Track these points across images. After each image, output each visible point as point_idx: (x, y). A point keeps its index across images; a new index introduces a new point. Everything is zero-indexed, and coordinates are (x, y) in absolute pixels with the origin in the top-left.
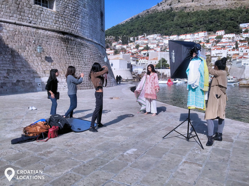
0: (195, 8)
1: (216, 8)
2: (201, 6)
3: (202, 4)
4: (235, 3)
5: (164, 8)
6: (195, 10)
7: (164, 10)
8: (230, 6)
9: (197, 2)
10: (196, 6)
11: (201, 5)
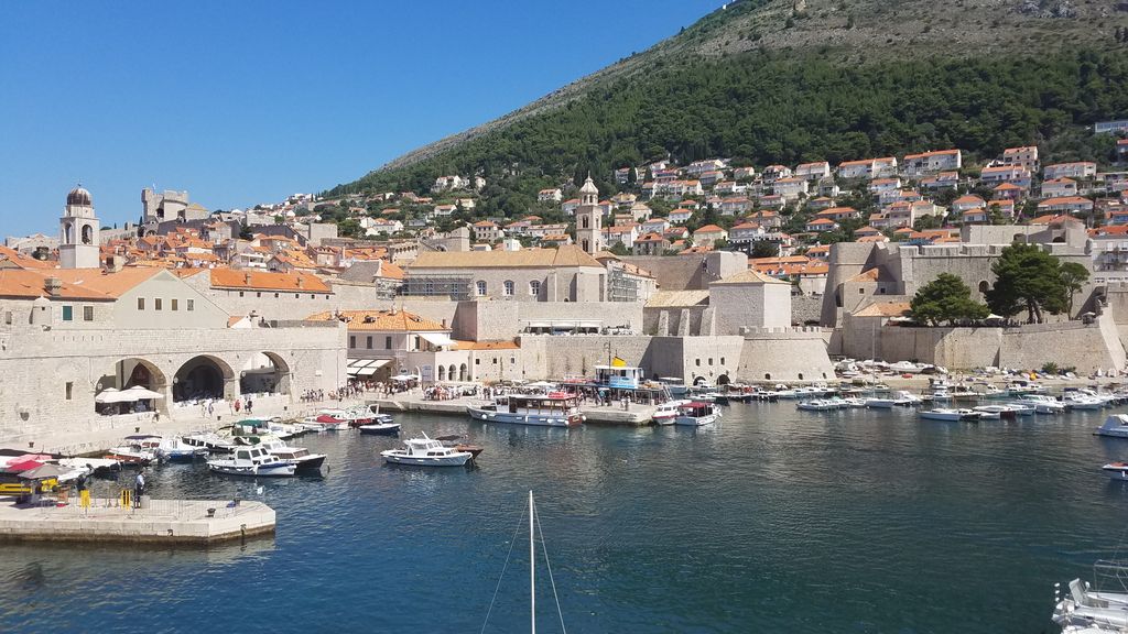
0: (868, 52)
1: (961, 54)
2: (895, 44)
3: (895, 38)
4: (1036, 37)
5: (729, 50)
6: (871, 62)
7: (734, 58)
8: (1019, 50)
9: (870, 29)
10: (869, 46)
11: (890, 41)
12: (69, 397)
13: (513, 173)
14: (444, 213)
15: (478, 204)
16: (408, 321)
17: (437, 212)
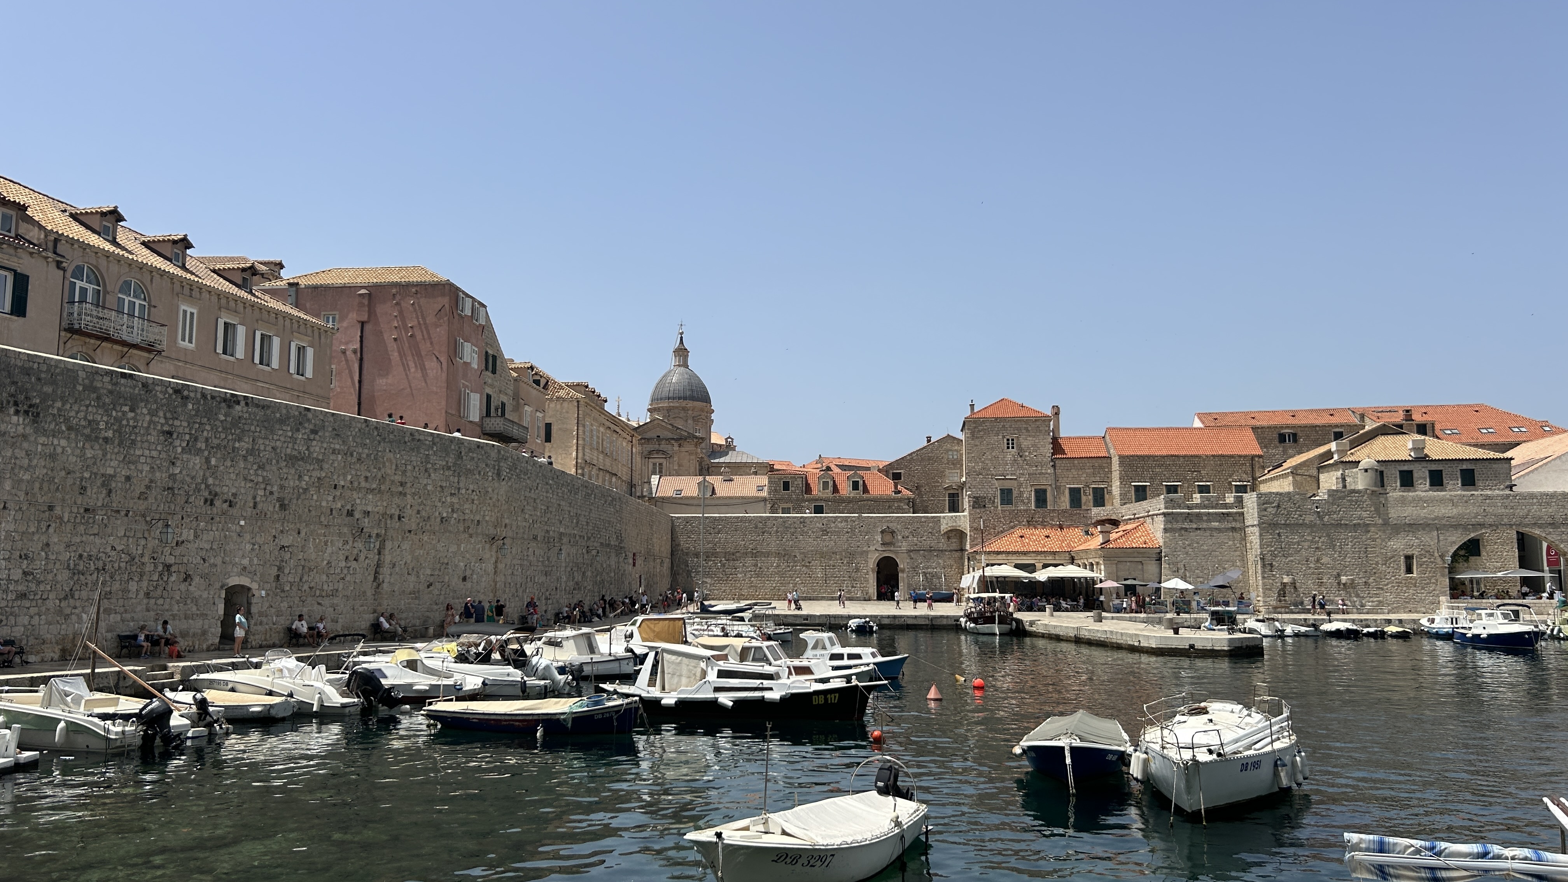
12: (1409, 570)
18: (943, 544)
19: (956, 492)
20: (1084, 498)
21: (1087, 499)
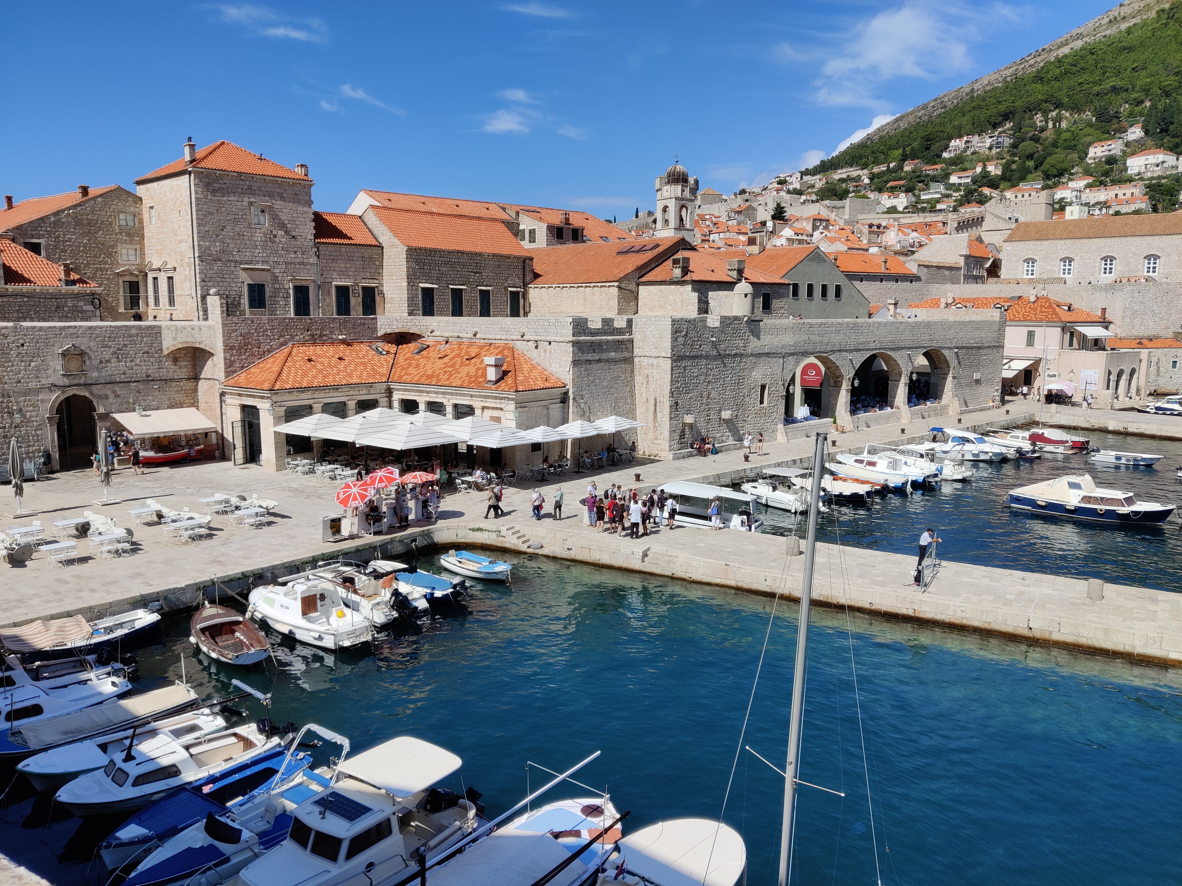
12: (762, 402)
13: (1050, 125)
14: (963, 181)
15: (1006, 168)
16: (1057, 309)
17: (954, 179)
18: (169, 369)
19: (135, 279)
20: (353, 300)
21: (356, 302)
